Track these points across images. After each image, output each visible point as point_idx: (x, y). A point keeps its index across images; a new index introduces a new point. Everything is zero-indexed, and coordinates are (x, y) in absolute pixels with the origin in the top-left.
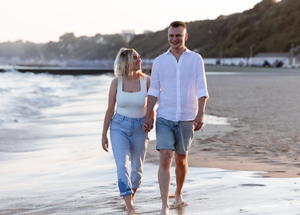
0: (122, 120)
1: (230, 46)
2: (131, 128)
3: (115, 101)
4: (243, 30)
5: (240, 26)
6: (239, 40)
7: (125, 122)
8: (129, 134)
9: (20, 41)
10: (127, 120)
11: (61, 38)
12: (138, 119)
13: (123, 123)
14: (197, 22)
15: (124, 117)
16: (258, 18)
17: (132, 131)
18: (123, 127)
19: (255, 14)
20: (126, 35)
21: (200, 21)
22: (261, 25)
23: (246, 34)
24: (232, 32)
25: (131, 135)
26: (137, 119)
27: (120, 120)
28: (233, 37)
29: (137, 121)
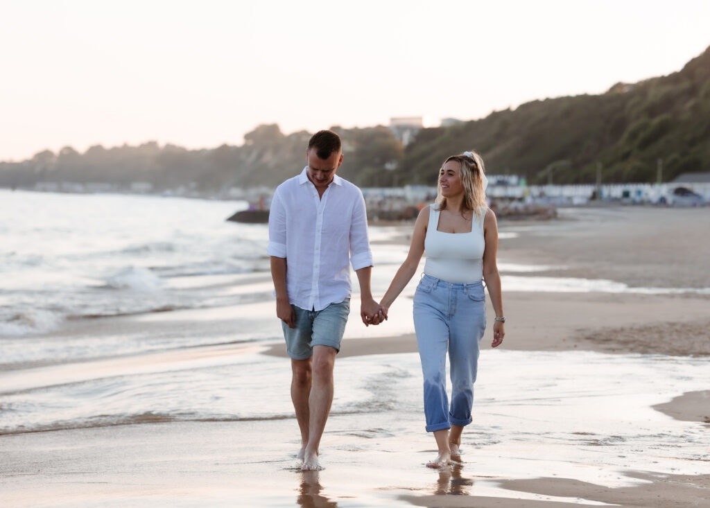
0: (435, 286)
1: (626, 157)
2: (452, 301)
3: (423, 248)
4: (656, 121)
5: (652, 111)
6: (646, 144)
7: (440, 290)
8: (446, 313)
9: (152, 144)
10: (443, 287)
11: (247, 137)
12: (465, 285)
13: (435, 291)
14: (560, 100)
15: (439, 281)
16: (692, 92)
17: (453, 307)
18: (437, 299)
19: (685, 85)
20: (402, 129)
21: (569, 98)
22: (695, 108)
23: (663, 129)
24: (632, 126)
25: (451, 316)
26: (463, 285)
27: (431, 285)
28: (634, 135)
29: (463, 289)
